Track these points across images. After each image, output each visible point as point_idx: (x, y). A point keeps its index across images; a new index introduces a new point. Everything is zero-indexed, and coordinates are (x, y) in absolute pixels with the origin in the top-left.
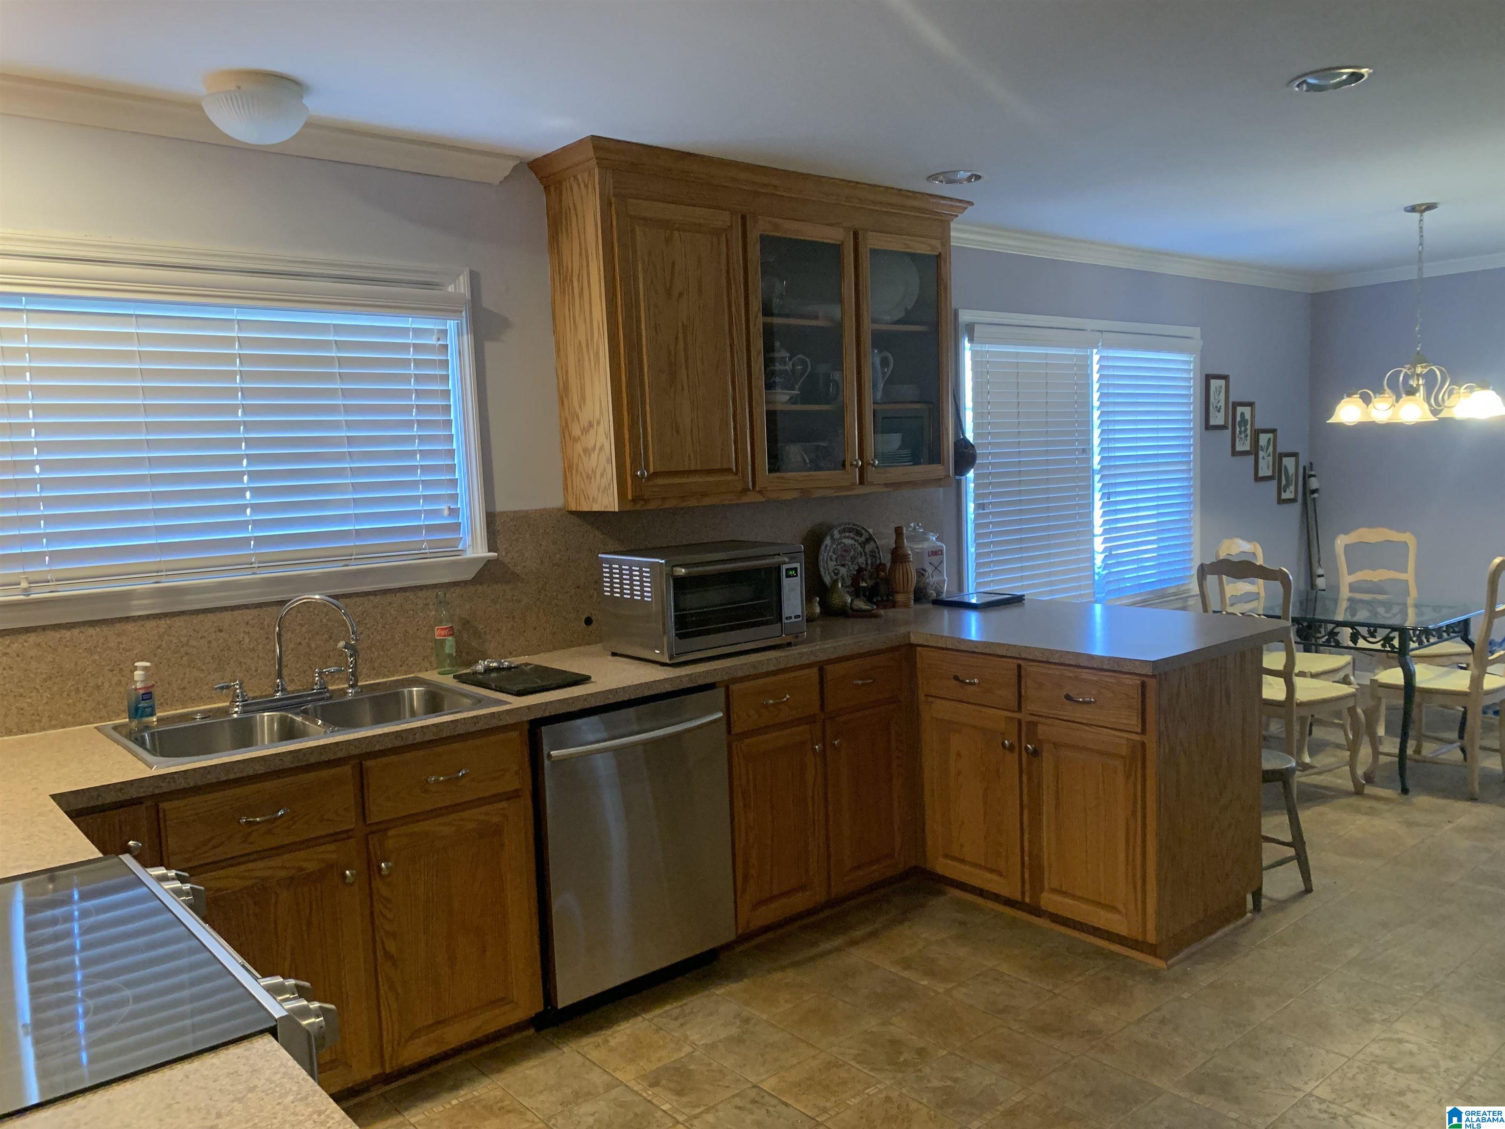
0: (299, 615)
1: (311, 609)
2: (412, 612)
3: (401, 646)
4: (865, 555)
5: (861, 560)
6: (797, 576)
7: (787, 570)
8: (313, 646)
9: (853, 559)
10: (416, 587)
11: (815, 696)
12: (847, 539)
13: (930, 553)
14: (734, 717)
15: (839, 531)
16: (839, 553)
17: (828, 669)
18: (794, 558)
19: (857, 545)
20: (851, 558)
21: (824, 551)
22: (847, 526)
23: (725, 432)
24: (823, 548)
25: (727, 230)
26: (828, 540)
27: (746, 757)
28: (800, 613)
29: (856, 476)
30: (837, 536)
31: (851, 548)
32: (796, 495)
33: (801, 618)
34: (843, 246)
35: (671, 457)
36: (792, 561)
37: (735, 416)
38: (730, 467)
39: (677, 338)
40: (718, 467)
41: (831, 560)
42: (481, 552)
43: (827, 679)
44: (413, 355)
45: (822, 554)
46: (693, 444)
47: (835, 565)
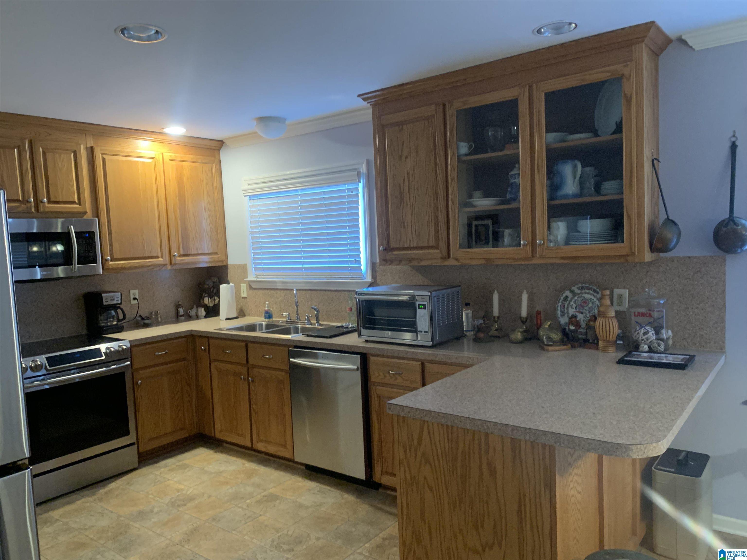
6: (425, 309)
7: (419, 305)
9: (591, 309)
11: (418, 377)
12: (586, 294)
13: (636, 314)
14: (371, 373)
15: (579, 288)
16: (579, 303)
17: (427, 365)
18: (423, 299)
19: (595, 300)
20: (589, 308)
21: (563, 300)
22: (584, 285)
23: (431, 225)
24: (562, 298)
25: (434, 115)
26: (567, 293)
27: (378, 395)
28: (427, 330)
29: (529, 251)
30: (577, 291)
31: (590, 301)
32: (483, 262)
33: (428, 334)
34: (519, 99)
35: (400, 240)
36: (422, 300)
37: (438, 217)
38: (434, 245)
39: (404, 180)
40: (426, 245)
41: (572, 307)
42: (369, 279)
43: (427, 370)
44: (347, 199)
45: (562, 303)
46: (412, 234)
47: (574, 312)
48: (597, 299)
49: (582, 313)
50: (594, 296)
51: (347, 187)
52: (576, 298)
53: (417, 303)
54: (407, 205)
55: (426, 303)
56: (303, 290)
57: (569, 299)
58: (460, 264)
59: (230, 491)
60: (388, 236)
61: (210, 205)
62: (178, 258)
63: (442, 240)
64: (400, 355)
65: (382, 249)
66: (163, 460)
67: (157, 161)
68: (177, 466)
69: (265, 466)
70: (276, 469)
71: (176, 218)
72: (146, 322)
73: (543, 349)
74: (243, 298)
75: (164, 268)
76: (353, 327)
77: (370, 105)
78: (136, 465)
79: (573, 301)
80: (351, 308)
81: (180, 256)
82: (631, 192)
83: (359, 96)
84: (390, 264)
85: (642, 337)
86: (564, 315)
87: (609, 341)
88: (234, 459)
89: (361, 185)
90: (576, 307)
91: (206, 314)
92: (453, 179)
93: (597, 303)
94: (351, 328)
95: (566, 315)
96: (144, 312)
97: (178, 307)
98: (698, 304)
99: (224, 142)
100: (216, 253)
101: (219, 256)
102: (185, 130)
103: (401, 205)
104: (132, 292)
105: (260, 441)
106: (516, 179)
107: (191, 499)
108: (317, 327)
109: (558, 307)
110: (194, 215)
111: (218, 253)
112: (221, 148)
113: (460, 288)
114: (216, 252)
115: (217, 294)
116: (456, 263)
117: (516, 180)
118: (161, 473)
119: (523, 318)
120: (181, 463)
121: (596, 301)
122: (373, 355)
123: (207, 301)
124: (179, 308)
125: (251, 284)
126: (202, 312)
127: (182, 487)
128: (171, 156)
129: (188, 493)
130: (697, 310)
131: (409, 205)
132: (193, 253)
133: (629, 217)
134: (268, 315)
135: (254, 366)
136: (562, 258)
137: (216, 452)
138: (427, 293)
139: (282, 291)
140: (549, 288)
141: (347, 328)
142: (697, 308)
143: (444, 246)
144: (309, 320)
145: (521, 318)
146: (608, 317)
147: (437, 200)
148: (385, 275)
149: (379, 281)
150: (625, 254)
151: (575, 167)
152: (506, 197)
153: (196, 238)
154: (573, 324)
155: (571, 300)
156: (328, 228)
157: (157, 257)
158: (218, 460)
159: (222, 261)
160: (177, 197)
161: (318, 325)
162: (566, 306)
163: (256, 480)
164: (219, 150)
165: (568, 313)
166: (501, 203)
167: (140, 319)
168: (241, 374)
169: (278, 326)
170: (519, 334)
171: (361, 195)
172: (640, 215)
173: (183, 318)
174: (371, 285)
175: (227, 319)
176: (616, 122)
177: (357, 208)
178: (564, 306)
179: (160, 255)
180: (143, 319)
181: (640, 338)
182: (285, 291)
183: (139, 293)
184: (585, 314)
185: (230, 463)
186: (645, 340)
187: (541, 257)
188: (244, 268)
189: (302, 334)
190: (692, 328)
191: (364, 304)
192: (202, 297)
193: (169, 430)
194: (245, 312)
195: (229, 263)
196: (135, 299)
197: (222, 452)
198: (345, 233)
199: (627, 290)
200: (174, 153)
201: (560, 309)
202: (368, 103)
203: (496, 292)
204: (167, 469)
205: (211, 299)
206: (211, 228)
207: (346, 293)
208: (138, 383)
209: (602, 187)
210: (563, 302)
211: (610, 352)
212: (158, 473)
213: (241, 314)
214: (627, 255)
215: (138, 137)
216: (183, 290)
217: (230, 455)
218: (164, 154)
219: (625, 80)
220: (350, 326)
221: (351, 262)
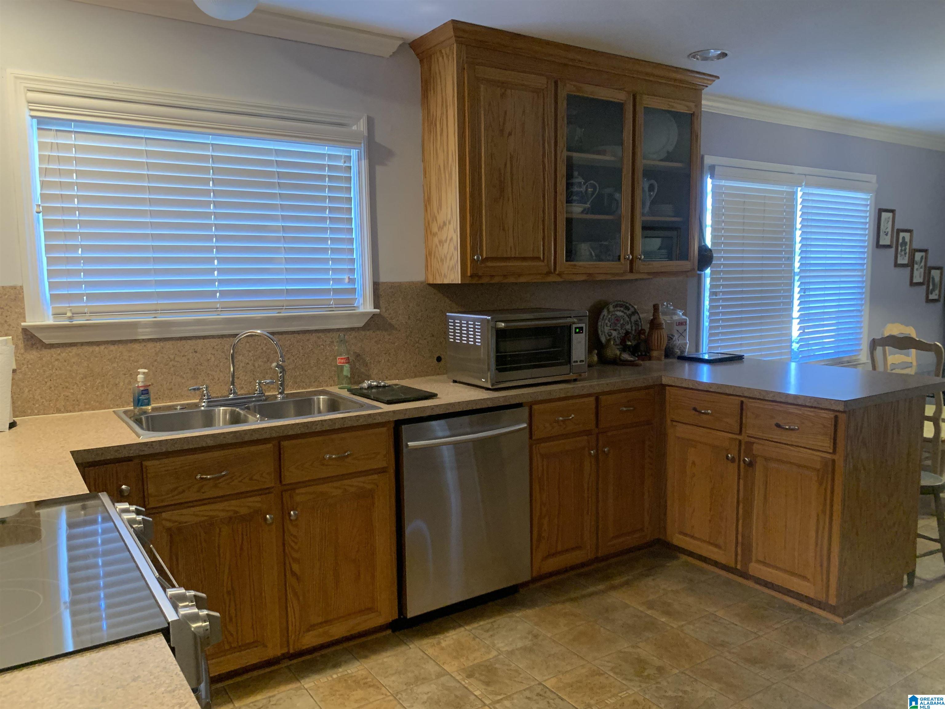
0: (248, 344)
1: (256, 341)
2: (322, 347)
3: (314, 368)
4: (631, 323)
5: (628, 327)
6: (582, 333)
7: (576, 328)
8: (256, 365)
9: (622, 325)
10: (326, 330)
11: (591, 417)
12: (618, 312)
14: (534, 428)
15: (613, 306)
16: (613, 321)
17: (602, 398)
18: (581, 320)
19: (625, 316)
21: (602, 319)
22: (619, 303)
23: (536, 231)
24: (601, 317)
26: (605, 312)
27: (542, 455)
28: (584, 359)
29: (628, 266)
30: (612, 309)
31: (621, 318)
32: (586, 277)
33: (584, 363)
34: (625, 104)
35: (498, 246)
36: (580, 322)
38: (539, 256)
39: (506, 165)
40: (531, 255)
41: (607, 326)
42: (370, 309)
43: (602, 404)
44: (328, 172)
46: (513, 240)
47: (610, 330)
48: (627, 316)
49: (615, 330)
50: (625, 313)
51: (326, 150)
52: (610, 316)
53: (574, 326)
54: (509, 200)
55: (583, 325)
57: (605, 317)
79: (607, 320)
90: (610, 326)
95: (604, 333)
103: (500, 198)
105: (310, 629)
116: (561, 279)
125: (35, 335)
131: (511, 199)
134: (146, 397)
139: (150, 345)
148: (393, 302)
178: (602, 325)
184: (618, 331)
188: (8, 296)
201: (601, 328)
210: (602, 321)
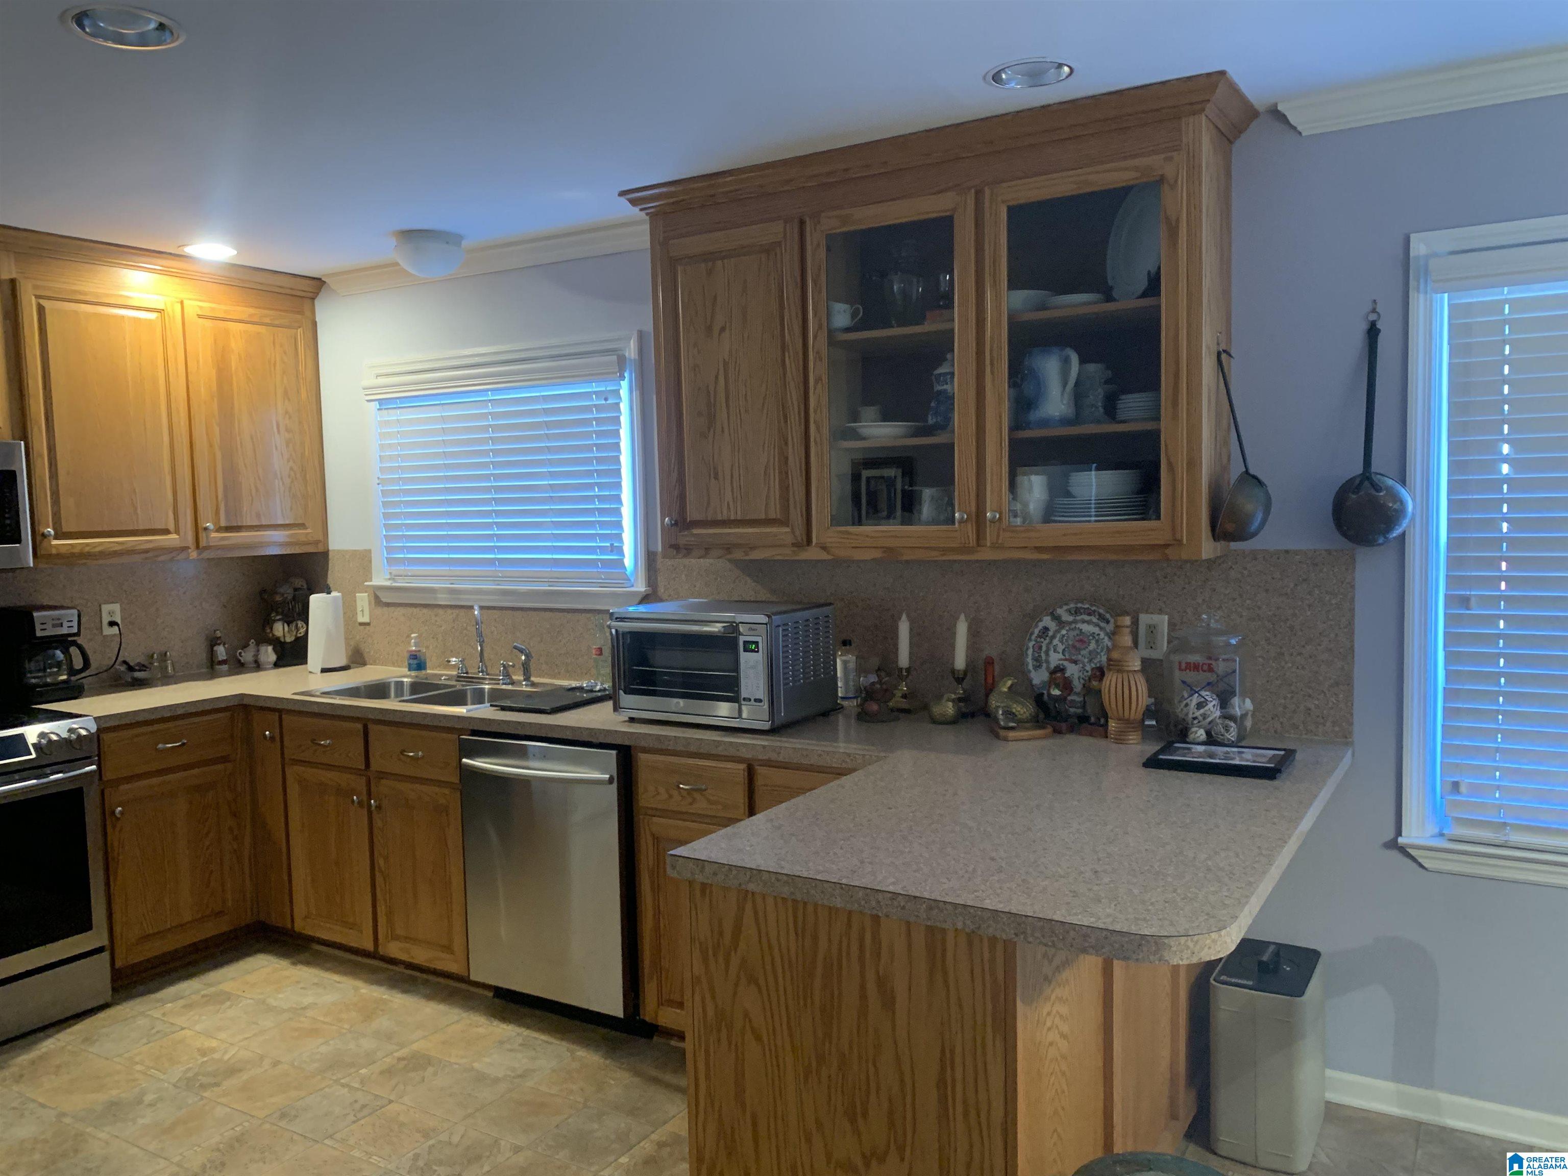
6: (758, 652)
7: (745, 642)
9: (1094, 654)
11: (741, 798)
12: (1085, 625)
13: (1183, 666)
14: (641, 790)
15: (1069, 611)
16: (1071, 643)
17: (761, 770)
18: (754, 630)
19: (1102, 635)
20: (1090, 652)
21: (1039, 636)
22: (1079, 605)
23: (772, 477)
24: (1036, 631)
25: (780, 242)
26: (1047, 621)
27: (653, 835)
28: (762, 698)
29: (970, 535)
30: (1066, 617)
31: (1091, 638)
32: (877, 554)
33: (763, 703)
34: (955, 216)
35: (709, 503)
36: (752, 633)
37: (787, 458)
38: (779, 517)
39: (717, 377)
40: (763, 517)
41: (1055, 651)
42: (641, 587)
43: (759, 781)
44: (595, 415)
45: (1036, 641)
46: (732, 492)
47: (1061, 660)
48: (1107, 634)
49: (1075, 662)
50: (1101, 628)
51: (594, 387)
52: (1064, 632)
53: (742, 639)
54: (723, 431)
55: (758, 639)
56: (494, 608)
57: (1051, 633)
58: (830, 557)
59: (323, 1049)
60: (682, 497)
61: (290, 418)
62: (214, 535)
63: (795, 507)
64: (702, 751)
65: (669, 523)
66: (172, 983)
67: (169, 317)
68: (203, 996)
69: (405, 991)
70: (429, 997)
71: (211, 446)
72: (137, 674)
73: (997, 736)
74: (361, 624)
75: (182, 556)
76: (605, 690)
77: (647, 214)
78: (108, 996)
79: (1057, 639)
80: (600, 650)
81: (219, 529)
82: (1175, 417)
83: (622, 194)
84: (685, 556)
85: (1193, 713)
86: (1040, 666)
87: (1127, 721)
88: (336, 977)
89: (625, 384)
90: (1064, 651)
91: (278, 659)
92: (818, 380)
93: (1107, 642)
94: (599, 691)
95: (1044, 665)
96: (133, 655)
97: (213, 642)
98: (1304, 646)
99: (325, 282)
100: (302, 526)
101: (309, 531)
102: (234, 252)
103: (709, 432)
104: (106, 608)
105: (396, 938)
106: (947, 384)
107: (233, 1070)
108: (524, 688)
109: (1027, 649)
110: (252, 438)
111: (307, 525)
112: (318, 294)
113: (831, 607)
114: (300, 522)
115: (304, 615)
116: (824, 556)
117: (945, 387)
118: (164, 1014)
119: (959, 671)
120: (212, 990)
121: (1104, 639)
122: (646, 750)
123: (279, 629)
124: (216, 644)
125: (379, 594)
126: (269, 654)
127: (214, 1043)
128: (201, 308)
129: (226, 1057)
130: (1299, 657)
131: (726, 430)
132: (249, 524)
133: (1171, 468)
134: (415, 662)
135: (382, 775)
136: (1038, 549)
137: (294, 964)
138: (763, 619)
139: (449, 611)
140: (1010, 611)
141: (592, 691)
142: (1300, 654)
143: (800, 518)
144: (507, 675)
145: (953, 671)
146: (1128, 672)
147: (786, 422)
148: (674, 579)
149: (662, 591)
150: (1161, 542)
151: (1066, 361)
152: (927, 421)
153: (257, 490)
154: (1057, 686)
155: (1053, 637)
156: (553, 475)
157: (166, 532)
158: (298, 982)
159: (317, 543)
160: (215, 399)
161: (526, 685)
162: (1044, 648)
163: (383, 1022)
164: (313, 299)
165: (1047, 662)
166: (918, 433)
167: (123, 668)
168: (353, 792)
169: (437, 687)
170: (950, 704)
171: (624, 406)
172: (1193, 464)
173: (225, 667)
174: (645, 599)
175: (324, 671)
176: (1149, 273)
177: (616, 434)
178: (1040, 648)
179: (171, 527)
180: (131, 669)
181: (1191, 716)
182: (456, 611)
183: (123, 610)
184: (1081, 665)
185: (325, 988)
186: (1201, 718)
187: (995, 547)
188: (363, 559)
189: (491, 706)
190: (1289, 696)
191: (629, 640)
192: (268, 622)
193: (187, 917)
194: (366, 655)
195: (331, 548)
196: (112, 624)
197: (308, 963)
198: (591, 486)
199: (1166, 617)
200: (209, 302)
201: (1033, 655)
202: (641, 210)
203: (904, 617)
204: (181, 1002)
205: (289, 626)
206: (291, 469)
207: (588, 615)
208: (113, 813)
209: (1120, 405)
210: (1039, 639)
211: (1131, 742)
212: (156, 1014)
213: (357, 659)
214: (1167, 546)
215: (125, 262)
216: (225, 606)
217: (328, 970)
218: (186, 303)
219: (1166, 187)
220: (598, 688)
221: (603, 550)
